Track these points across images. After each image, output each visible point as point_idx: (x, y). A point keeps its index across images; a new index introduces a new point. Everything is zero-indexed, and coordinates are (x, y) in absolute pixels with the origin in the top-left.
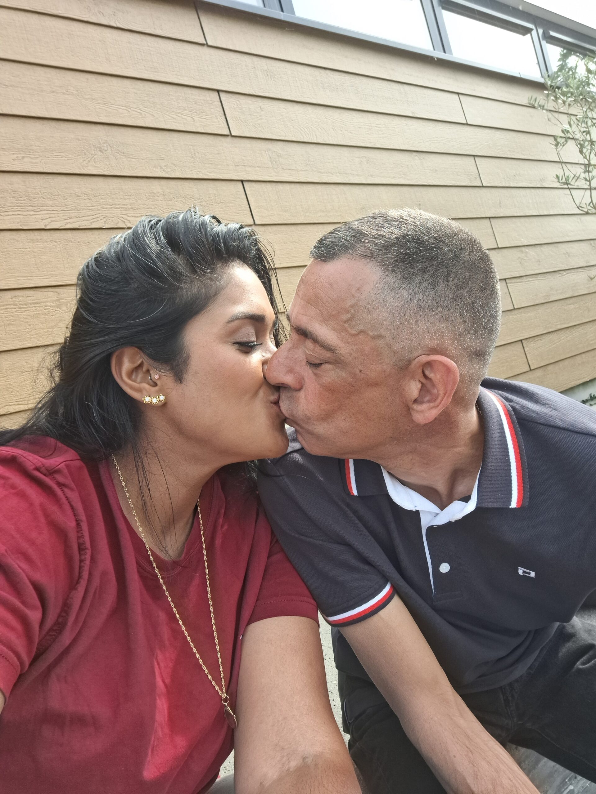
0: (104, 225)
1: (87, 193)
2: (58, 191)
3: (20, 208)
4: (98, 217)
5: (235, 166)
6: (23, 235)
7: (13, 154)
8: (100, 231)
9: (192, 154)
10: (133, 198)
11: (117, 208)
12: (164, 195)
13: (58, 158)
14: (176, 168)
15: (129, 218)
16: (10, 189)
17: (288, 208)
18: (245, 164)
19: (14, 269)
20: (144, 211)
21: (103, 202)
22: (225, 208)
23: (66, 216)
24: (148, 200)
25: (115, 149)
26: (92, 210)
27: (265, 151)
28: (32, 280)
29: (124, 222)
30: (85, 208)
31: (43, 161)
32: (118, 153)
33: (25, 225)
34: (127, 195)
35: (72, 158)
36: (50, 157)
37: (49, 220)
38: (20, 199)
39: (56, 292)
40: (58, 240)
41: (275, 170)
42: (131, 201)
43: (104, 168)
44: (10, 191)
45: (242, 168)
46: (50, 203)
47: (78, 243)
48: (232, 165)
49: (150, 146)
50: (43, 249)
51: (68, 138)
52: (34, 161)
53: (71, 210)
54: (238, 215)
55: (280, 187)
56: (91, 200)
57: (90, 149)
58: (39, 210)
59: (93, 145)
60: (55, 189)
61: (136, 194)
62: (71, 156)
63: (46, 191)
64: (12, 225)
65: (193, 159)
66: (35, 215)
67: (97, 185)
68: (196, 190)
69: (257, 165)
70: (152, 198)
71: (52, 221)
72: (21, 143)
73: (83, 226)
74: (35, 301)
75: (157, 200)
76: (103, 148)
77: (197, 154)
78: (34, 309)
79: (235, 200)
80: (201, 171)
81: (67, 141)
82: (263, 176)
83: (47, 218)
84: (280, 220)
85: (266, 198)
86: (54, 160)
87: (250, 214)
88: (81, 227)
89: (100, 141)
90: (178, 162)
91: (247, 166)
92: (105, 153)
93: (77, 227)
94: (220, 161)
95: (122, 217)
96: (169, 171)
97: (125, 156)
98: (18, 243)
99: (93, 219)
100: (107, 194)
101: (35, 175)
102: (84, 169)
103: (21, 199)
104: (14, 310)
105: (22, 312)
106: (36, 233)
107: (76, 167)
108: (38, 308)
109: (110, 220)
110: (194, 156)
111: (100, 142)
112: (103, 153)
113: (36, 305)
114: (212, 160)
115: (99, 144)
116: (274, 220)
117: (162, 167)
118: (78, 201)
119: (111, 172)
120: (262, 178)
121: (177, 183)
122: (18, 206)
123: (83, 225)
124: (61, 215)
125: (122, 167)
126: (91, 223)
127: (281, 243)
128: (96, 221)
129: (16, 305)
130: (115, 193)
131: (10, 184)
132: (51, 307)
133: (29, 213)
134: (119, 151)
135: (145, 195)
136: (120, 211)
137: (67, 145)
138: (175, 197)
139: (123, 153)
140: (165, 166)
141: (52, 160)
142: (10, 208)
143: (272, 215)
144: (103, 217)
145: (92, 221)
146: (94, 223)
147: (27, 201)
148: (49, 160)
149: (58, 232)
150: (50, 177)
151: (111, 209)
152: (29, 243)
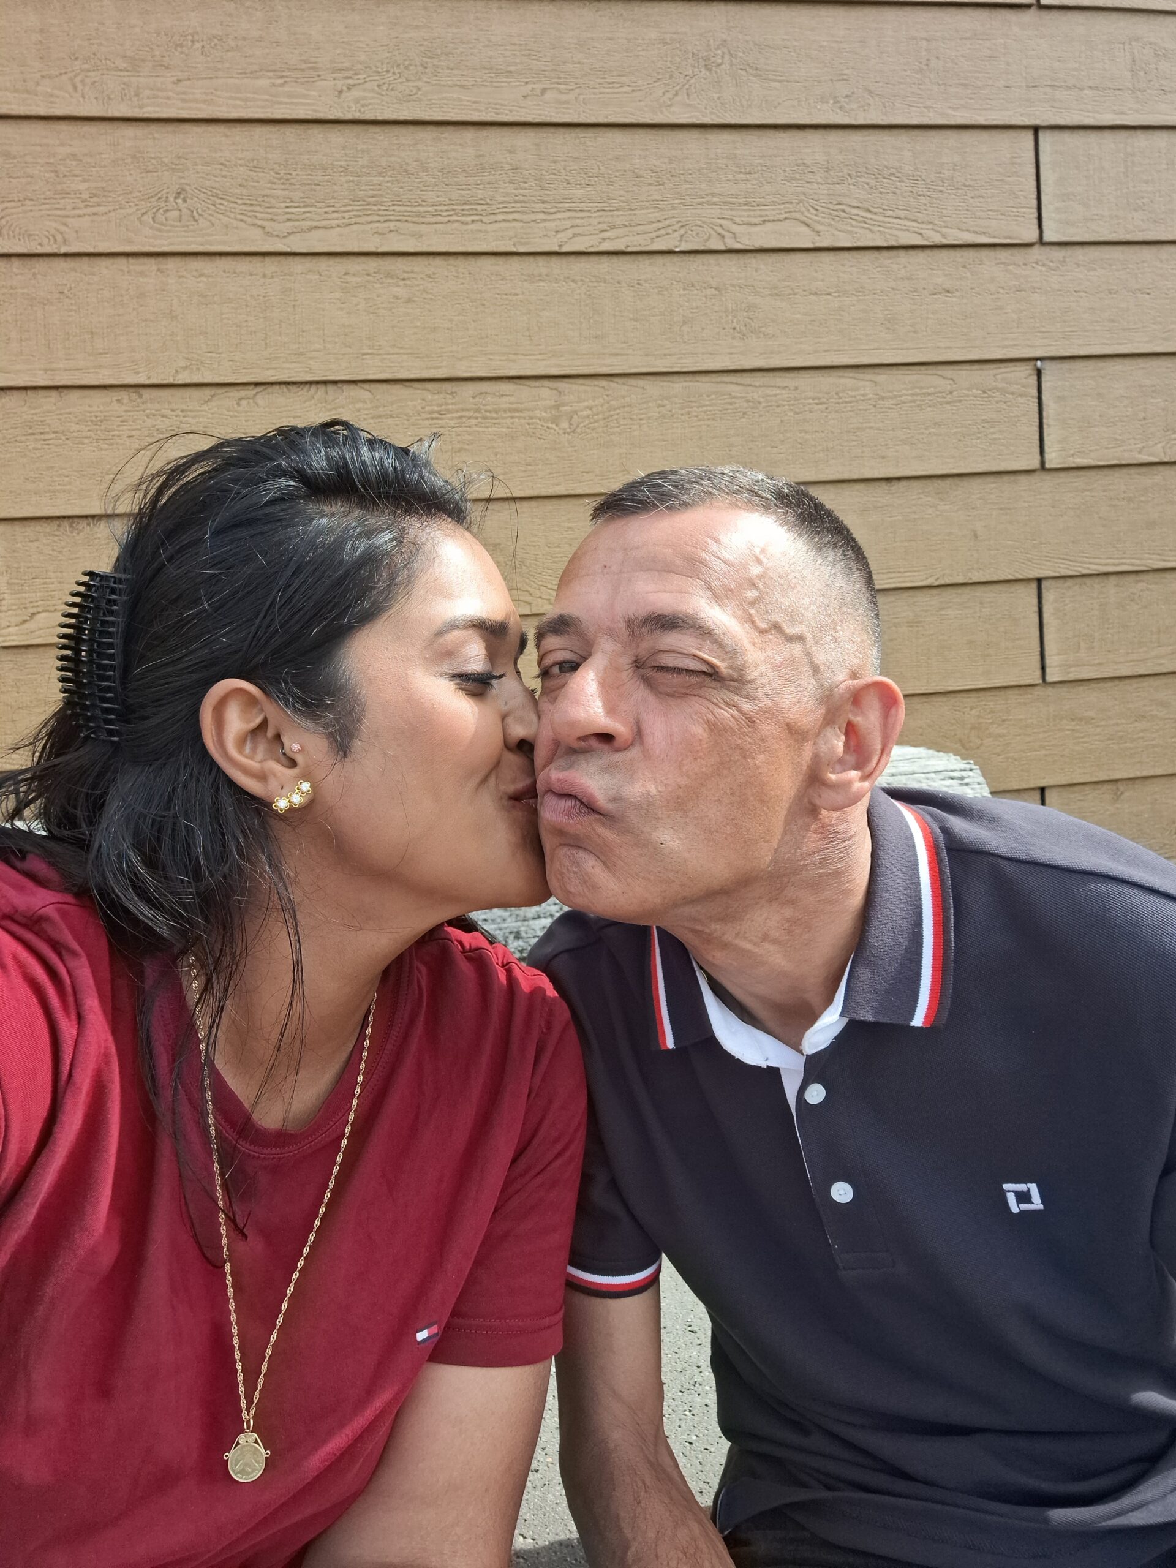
0: (678, 243)
1: (658, 170)
2: (601, 165)
3: (519, 205)
4: (669, 226)
5: (1028, 87)
6: (515, 263)
7: (527, 83)
8: (667, 259)
9: (921, 63)
10: (755, 179)
11: (715, 204)
12: (828, 170)
13: (613, 87)
14: (871, 101)
15: (735, 228)
16: (508, 163)
17: (1145, 200)
18: (1056, 84)
19: (487, 337)
20: (773, 210)
21: (686, 189)
22: (972, 200)
23: (604, 222)
24: (789, 184)
25: (738, 60)
26: (661, 210)
27: (1124, 43)
28: (514, 361)
29: (723, 237)
30: (647, 204)
31: (582, 97)
32: (745, 70)
33: (522, 244)
34: (743, 170)
35: (643, 88)
36: (597, 86)
37: (570, 233)
38: (522, 185)
39: (556, 389)
40: (579, 278)
41: (1139, 94)
42: (749, 186)
43: (706, 108)
44: (507, 167)
45: (1045, 94)
46: (579, 193)
47: (617, 285)
48: (1020, 87)
49: (821, 46)
50: (547, 295)
51: (643, 39)
52: (564, 97)
53: (617, 210)
54: (1003, 217)
55: (1141, 140)
56: (663, 185)
57: (684, 63)
58: (554, 210)
59: (693, 53)
60: (594, 162)
61: (764, 168)
62: (640, 82)
63: (576, 167)
64: (498, 243)
65: (919, 76)
66: (545, 220)
67: (682, 149)
68: (910, 154)
69: (1090, 84)
70: (797, 176)
71: (575, 235)
72: (545, 56)
73: (635, 246)
74: (514, 406)
75: (808, 182)
76: (713, 59)
77: (934, 62)
78: (509, 421)
79: (1002, 180)
80: (934, 106)
81: (639, 48)
82: (1098, 112)
83: (567, 229)
84: (1115, 232)
85: (1091, 172)
86: (604, 93)
87: (1036, 215)
88: (629, 249)
89: (712, 42)
90: (880, 84)
91: (1061, 87)
92: (716, 72)
93: (622, 248)
94: (990, 78)
95: (721, 226)
96: (852, 110)
97: (761, 76)
98: (504, 282)
99: (659, 229)
100: (699, 171)
101: (562, 130)
102: (662, 112)
103: (526, 185)
104: (473, 421)
105: (487, 427)
106: (541, 261)
107: (646, 109)
108: (517, 420)
109: (694, 233)
110: (925, 67)
111: (709, 45)
112: (710, 70)
113: (513, 414)
114: (969, 74)
115: (707, 51)
116: (1097, 232)
117: (838, 99)
118: (635, 188)
119: (718, 117)
120: (1094, 118)
121: (867, 138)
122: (516, 202)
123: (635, 243)
124: (595, 222)
125: (745, 103)
126: (652, 239)
127: (1101, 292)
128: (664, 235)
129: (478, 411)
130: (718, 168)
131: (510, 152)
132: (540, 420)
133: (533, 217)
134: (748, 65)
135: (785, 171)
136: (719, 211)
137: (638, 56)
138: (854, 173)
139: (756, 69)
140: (847, 96)
141: (600, 93)
142: (501, 206)
143: (1096, 217)
144: (680, 224)
145: (655, 234)
146: (659, 239)
147: (536, 190)
148: (594, 94)
149: (583, 259)
150: (590, 133)
151: (700, 207)
152: (525, 283)
